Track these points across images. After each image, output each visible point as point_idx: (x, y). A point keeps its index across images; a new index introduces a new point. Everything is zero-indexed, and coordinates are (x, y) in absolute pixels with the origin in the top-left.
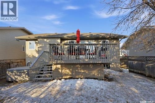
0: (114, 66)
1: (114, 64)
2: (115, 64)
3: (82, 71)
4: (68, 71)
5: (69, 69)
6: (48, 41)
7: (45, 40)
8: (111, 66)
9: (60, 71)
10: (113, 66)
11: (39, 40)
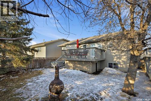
0: (123, 66)
1: (123, 64)
2: (125, 65)
3: (79, 66)
4: (72, 65)
5: (72, 64)
6: (71, 46)
7: (69, 46)
8: (119, 66)
9: (68, 64)
10: (121, 66)
11: (66, 46)
